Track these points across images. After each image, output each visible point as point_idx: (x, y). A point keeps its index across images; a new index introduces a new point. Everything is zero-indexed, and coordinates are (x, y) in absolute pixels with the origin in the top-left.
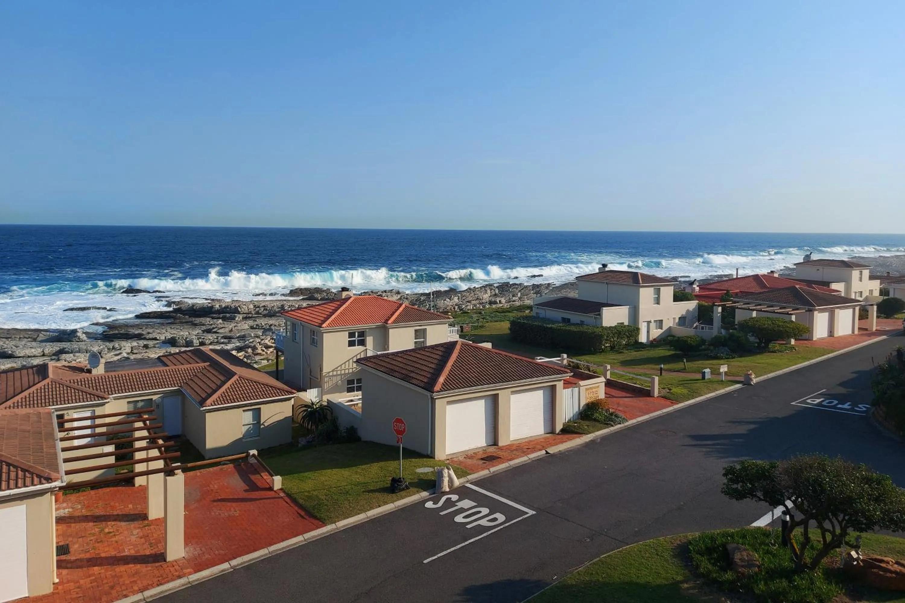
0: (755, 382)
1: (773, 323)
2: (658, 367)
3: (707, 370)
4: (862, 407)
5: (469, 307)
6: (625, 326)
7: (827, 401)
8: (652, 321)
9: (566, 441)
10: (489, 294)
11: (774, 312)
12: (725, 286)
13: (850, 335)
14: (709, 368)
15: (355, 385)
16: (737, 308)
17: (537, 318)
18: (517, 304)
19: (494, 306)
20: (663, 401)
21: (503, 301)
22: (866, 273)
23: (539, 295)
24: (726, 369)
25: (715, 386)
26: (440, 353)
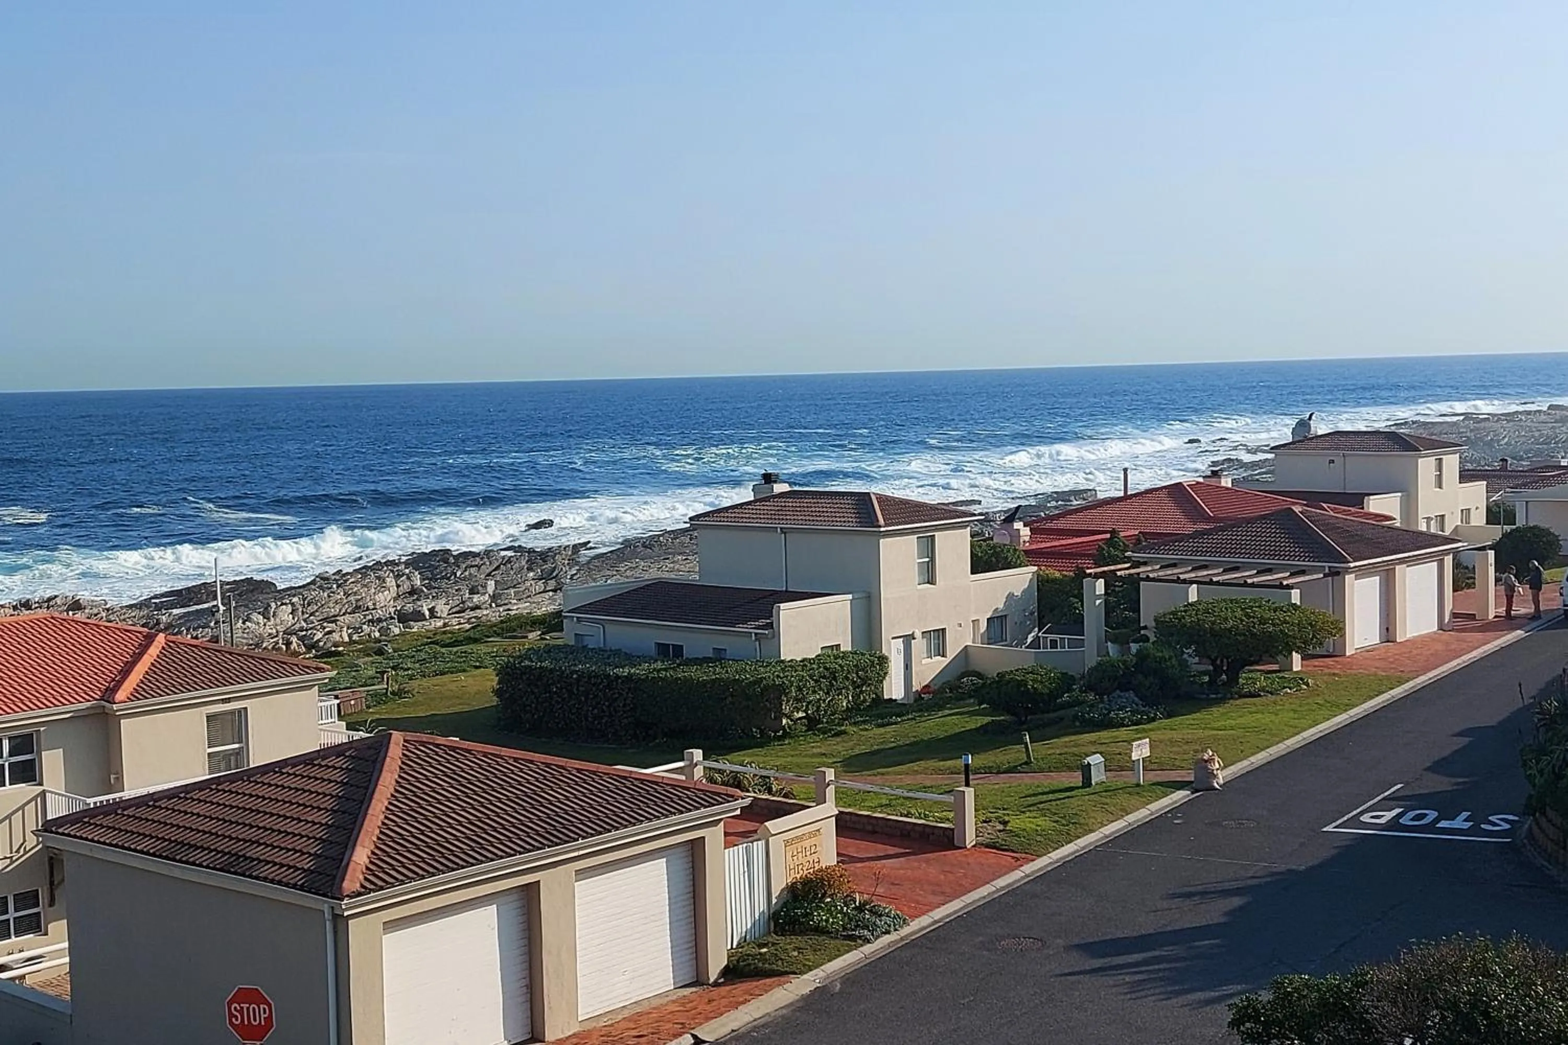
0: (1221, 782)
1: (1248, 616)
2: (960, 763)
3: (1095, 760)
4: (1499, 822)
5: (336, 637)
6: (845, 655)
7: (1412, 814)
8: (918, 634)
9: (746, 1001)
10: (394, 591)
11: (1245, 584)
12: (1104, 520)
13: (1435, 633)
14: (1101, 753)
15: (12, 915)
16: (1148, 579)
17: (579, 650)
18: (491, 615)
19: (416, 627)
20: (992, 857)
21: (442, 608)
22: (1452, 462)
23: (552, 584)
24: (1146, 752)
25: (1122, 799)
26: (337, 776)
